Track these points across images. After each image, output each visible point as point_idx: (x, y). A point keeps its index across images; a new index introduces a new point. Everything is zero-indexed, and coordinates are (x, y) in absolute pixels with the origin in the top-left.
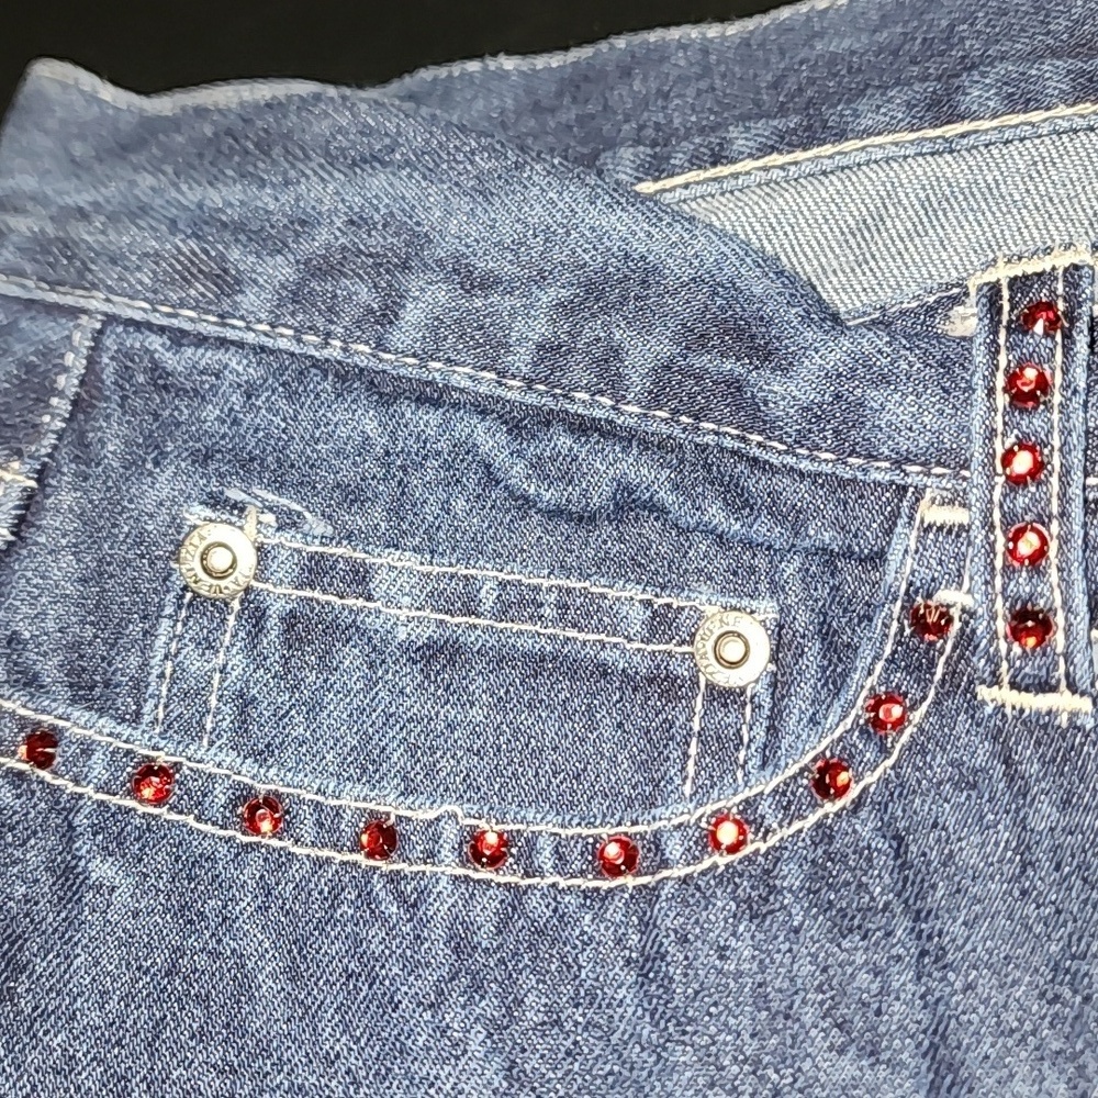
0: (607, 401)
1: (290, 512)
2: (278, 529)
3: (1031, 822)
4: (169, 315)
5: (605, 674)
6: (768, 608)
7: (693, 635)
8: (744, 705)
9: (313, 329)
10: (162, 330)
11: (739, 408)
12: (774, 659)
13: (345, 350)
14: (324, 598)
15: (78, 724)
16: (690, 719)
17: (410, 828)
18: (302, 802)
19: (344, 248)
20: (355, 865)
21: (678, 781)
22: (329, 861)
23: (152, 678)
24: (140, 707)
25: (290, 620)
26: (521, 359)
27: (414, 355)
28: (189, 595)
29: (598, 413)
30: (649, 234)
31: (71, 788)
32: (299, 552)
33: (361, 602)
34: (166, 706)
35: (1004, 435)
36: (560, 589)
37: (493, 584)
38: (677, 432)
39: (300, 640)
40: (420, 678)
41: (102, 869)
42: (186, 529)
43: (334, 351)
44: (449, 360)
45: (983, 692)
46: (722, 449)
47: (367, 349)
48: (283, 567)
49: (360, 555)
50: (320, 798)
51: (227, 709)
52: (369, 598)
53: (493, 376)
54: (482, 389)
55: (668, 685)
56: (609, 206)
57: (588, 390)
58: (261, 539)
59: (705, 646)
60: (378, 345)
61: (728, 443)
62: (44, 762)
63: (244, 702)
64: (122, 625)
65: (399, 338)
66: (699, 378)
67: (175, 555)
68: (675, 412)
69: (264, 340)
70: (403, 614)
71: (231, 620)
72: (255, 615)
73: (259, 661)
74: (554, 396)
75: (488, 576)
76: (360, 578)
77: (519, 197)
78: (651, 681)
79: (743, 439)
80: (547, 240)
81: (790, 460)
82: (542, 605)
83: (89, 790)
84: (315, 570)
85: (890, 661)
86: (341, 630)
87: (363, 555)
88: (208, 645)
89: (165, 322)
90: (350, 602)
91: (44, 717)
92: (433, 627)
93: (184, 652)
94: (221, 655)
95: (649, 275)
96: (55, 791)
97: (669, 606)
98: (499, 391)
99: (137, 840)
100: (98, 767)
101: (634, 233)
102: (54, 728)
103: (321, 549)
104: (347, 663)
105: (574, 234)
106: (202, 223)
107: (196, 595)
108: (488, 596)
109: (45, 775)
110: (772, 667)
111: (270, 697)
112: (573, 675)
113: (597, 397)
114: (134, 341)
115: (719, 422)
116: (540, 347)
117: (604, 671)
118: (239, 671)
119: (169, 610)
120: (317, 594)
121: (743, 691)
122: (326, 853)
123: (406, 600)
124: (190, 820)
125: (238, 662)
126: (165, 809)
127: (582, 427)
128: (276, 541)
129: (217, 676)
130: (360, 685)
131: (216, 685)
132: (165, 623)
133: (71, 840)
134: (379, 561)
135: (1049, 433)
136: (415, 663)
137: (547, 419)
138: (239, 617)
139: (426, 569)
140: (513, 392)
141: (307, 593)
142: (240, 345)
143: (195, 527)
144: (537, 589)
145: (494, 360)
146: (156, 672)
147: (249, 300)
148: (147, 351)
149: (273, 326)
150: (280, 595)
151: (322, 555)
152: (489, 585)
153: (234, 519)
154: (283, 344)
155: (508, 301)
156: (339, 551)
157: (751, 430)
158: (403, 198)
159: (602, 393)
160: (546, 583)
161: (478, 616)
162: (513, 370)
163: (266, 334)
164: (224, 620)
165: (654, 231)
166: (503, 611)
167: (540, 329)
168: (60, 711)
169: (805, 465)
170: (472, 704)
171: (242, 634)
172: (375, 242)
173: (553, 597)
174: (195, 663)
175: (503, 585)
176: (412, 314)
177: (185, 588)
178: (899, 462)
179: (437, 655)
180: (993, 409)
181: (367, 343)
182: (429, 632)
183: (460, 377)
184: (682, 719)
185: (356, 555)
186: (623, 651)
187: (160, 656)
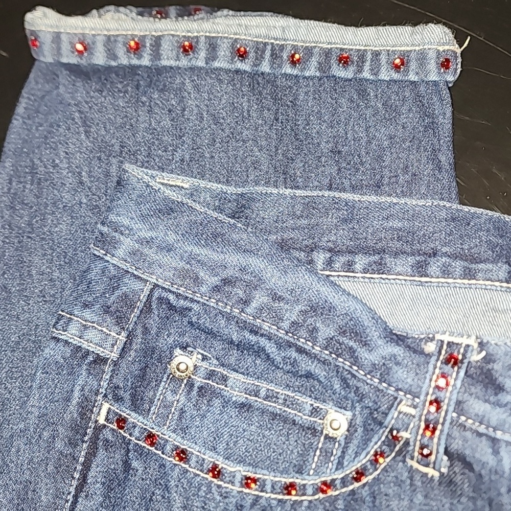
0: (310, 344)
1: (206, 356)
2: (202, 361)
3: (415, 500)
4: (177, 289)
5: (294, 424)
6: (349, 414)
7: (324, 417)
8: (335, 442)
9: (223, 302)
10: (173, 293)
11: (352, 357)
12: (348, 430)
13: (231, 310)
14: (212, 383)
15: (133, 417)
16: (318, 443)
17: (225, 471)
18: (193, 454)
19: (237, 277)
20: (207, 479)
21: (311, 462)
22: (199, 475)
23: (156, 400)
24: (150, 408)
25: (201, 388)
26: (286, 325)
27: (253, 317)
28: (171, 376)
29: (306, 347)
30: (334, 297)
31: (129, 437)
32: (207, 369)
33: (223, 387)
34: (158, 409)
35: (432, 395)
36: (285, 394)
37: (265, 389)
38: (331, 359)
39: (203, 395)
40: (237, 413)
41: (135, 464)
42: (174, 356)
43: (228, 309)
44: (263, 320)
45: (408, 460)
46: (343, 368)
47: (238, 311)
48: (202, 372)
49: (225, 373)
50: (198, 454)
51: (176, 413)
52: (226, 386)
53: (276, 328)
54: (272, 331)
55: (314, 431)
56: (323, 285)
57: (305, 338)
58: (196, 363)
59: (327, 422)
60: (242, 310)
61: (346, 367)
62: (122, 428)
63: (182, 412)
64: (150, 382)
65: (249, 310)
66: (340, 344)
67: (169, 363)
68: (331, 353)
69: (206, 302)
70: (236, 393)
71: (183, 385)
72: (191, 385)
73: (189, 400)
74: (294, 339)
75: (264, 386)
76: (225, 379)
77: (296, 276)
78: (308, 428)
79: (351, 367)
80: (302, 291)
81: (365, 378)
82: (278, 398)
83: (133, 439)
84: (211, 375)
85: (384, 442)
86: (215, 394)
87: (226, 373)
88: (175, 392)
89: (175, 290)
90: (219, 386)
91: (122, 414)
92: (244, 399)
93: (167, 393)
94: (178, 396)
95: (331, 308)
96: (124, 437)
97: (318, 407)
98: (277, 333)
99: (146, 456)
100: (136, 432)
101: (329, 295)
102: (125, 417)
103: (214, 369)
104: (216, 405)
105: (311, 291)
106: (191, 258)
107: (173, 376)
108: (263, 393)
109: (122, 431)
110: (347, 433)
111: (190, 411)
112: (285, 422)
113: (308, 342)
114: (165, 294)
115: (345, 360)
116: (293, 322)
117: (294, 423)
118: (183, 402)
119: (165, 379)
120: (210, 382)
121: (336, 438)
122: (198, 472)
123: (237, 389)
124: (160, 453)
125: (183, 399)
126: (153, 448)
127: (301, 350)
128: (200, 365)
129: (176, 402)
130: (219, 412)
131: (175, 405)
132: (163, 383)
133: (128, 453)
134: (231, 376)
135: (445, 399)
136: (237, 408)
137: (290, 345)
138: (185, 385)
139: (245, 381)
140: (281, 334)
141: (207, 381)
142: (198, 302)
143: (176, 356)
144: (278, 393)
145: (278, 323)
146: (157, 397)
147: (204, 289)
148: (168, 299)
149: (210, 298)
150: (199, 380)
151: (214, 371)
152: (264, 389)
153: (189, 355)
154: (212, 304)
155: (286, 306)
156: (219, 370)
157: (355, 365)
158: (259, 267)
159: (309, 341)
160: (281, 392)
161: (259, 398)
162: (283, 328)
163: (207, 300)
164: (181, 386)
165: (336, 296)
166: (266, 398)
167: (294, 318)
168: (128, 412)
169: (369, 381)
170: (252, 425)
171: (186, 390)
172: (247, 277)
173: (283, 397)
174: (170, 397)
175: (268, 390)
176: (254, 304)
177: (171, 374)
178: (397, 390)
179: (244, 407)
180: (430, 386)
181: (238, 309)
182: (243, 400)
183: (266, 326)
184: (316, 443)
185: (224, 372)
186: (302, 418)
187: (159, 393)
